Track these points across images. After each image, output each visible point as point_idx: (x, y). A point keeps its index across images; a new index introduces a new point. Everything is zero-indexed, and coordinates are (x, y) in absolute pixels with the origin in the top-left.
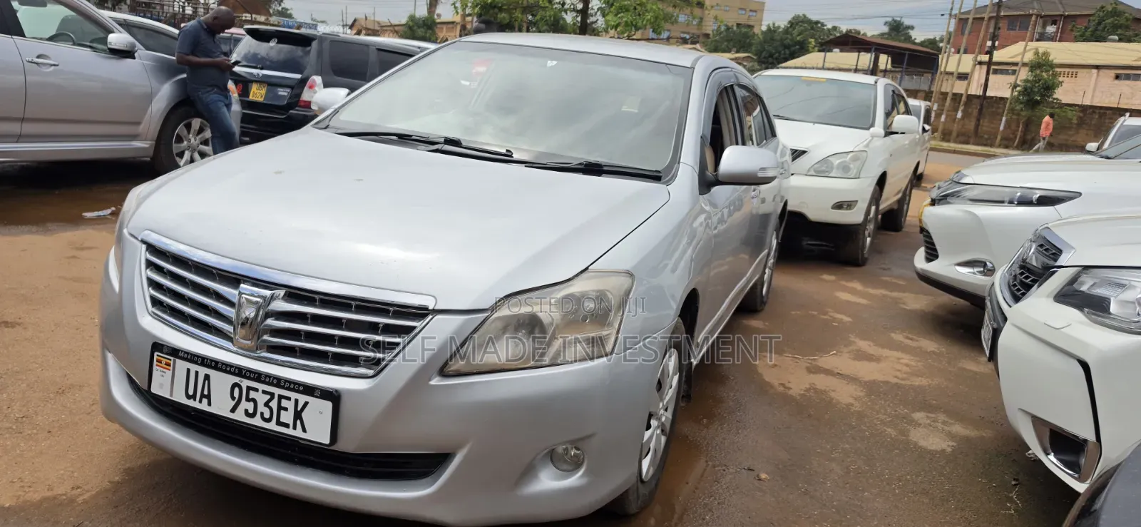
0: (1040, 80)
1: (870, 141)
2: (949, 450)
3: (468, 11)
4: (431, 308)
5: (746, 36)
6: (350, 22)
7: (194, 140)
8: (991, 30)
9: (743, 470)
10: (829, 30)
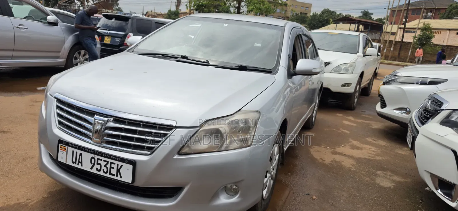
0: (425, 35)
1: (357, 59)
2: (392, 187)
3: (192, 8)
4: (174, 126)
5: (304, 17)
6: (145, 13)
7: (82, 59)
8: (405, 15)
9: (306, 195)
10: (338, 15)
